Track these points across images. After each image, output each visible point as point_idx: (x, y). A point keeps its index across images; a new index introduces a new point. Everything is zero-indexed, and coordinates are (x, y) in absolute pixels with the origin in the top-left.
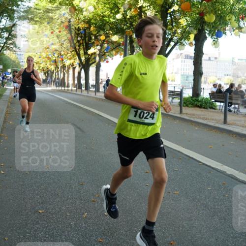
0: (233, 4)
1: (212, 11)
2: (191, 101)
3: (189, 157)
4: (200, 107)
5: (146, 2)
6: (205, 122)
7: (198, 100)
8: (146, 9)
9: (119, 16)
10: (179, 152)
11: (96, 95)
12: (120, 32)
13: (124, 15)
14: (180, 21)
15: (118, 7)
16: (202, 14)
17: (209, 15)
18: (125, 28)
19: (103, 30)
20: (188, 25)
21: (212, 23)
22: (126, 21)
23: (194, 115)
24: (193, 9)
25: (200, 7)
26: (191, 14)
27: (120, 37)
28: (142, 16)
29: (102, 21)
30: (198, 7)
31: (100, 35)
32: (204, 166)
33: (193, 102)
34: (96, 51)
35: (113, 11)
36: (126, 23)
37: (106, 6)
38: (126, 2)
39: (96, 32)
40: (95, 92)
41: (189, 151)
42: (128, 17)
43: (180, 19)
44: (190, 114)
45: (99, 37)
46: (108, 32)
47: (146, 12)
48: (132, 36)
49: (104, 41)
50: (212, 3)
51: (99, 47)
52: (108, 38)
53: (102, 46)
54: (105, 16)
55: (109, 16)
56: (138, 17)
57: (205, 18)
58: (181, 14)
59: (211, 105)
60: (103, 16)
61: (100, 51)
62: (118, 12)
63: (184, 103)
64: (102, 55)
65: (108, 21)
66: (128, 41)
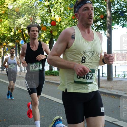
0: (65, 27)
1: (56, 30)
2: (49, 72)
3: (49, 99)
4: (53, 75)
5: (25, 26)
6: (56, 82)
7: (52, 72)
8: (25, 30)
9: (12, 34)
10: (44, 97)
11: (2, 72)
12: (13, 41)
13: (15, 33)
14: (41, 35)
15: (11, 29)
16: (51, 32)
17: (55, 32)
18: (15, 39)
19: (5, 40)
20: (45, 37)
21: (56, 36)
22: (16, 36)
23: (50, 79)
24: (48, 30)
25: (50, 28)
26: (47, 32)
27: (13, 43)
28: (23, 33)
29: (4, 36)
30: (50, 29)
31: (3, 43)
32: (56, 103)
33: (50, 73)
34: (1, 51)
35: (9, 31)
36: (15, 37)
37: (6, 29)
38: (15, 27)
39: (1, 42)
40: (2, 71)
41: (48, 96)
42: (16, 34)
43: (42, 34)
44: (49, 79)
45: (2, 44)
46: (7, 41)
47: (25, 31)
48: (19, 43)
49: (5, 46)
50: (56, 27)
51: (2, 49)
52: (7, 44)
53: (4, 48)
54: (5, 34)
55: (7, 34)
56: (21, 33)
57: (53, 33)
58: (42, 32)
59: (58, 74)
60: (4, 34)
61: (3, 50)
62: (11, 32)
63: (46, 74)
64: (5, 53)
65: (6, 36)
66: (17, 46)
